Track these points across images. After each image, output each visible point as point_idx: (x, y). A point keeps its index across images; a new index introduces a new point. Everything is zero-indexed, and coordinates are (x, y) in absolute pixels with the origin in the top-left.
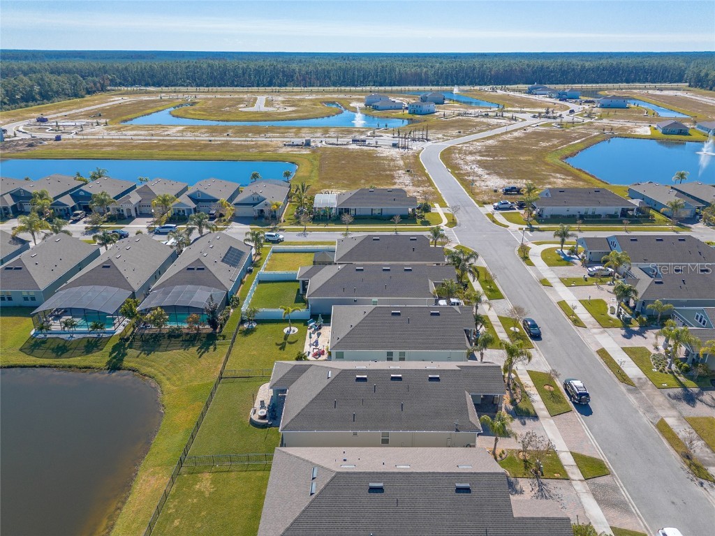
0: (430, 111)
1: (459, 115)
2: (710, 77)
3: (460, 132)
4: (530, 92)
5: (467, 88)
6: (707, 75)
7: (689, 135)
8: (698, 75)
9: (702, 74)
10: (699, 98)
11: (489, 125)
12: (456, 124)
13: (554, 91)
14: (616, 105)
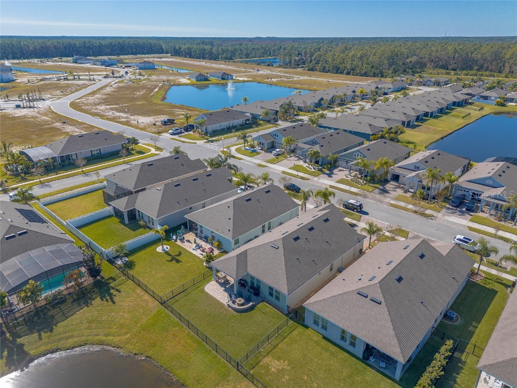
0: (10, 80)
1: (41, 80)
2: (182, 50)
3: (62, 92)
4: (75, 62)
5: (16, 61)
6: (180, 48)
7: (209, 80)
8: (174, 48)
9: (177, 48)
10: (195, 63)
11: (78, 85)
12: (49, 87)
13: (98, 61)
14: (149, 67)
